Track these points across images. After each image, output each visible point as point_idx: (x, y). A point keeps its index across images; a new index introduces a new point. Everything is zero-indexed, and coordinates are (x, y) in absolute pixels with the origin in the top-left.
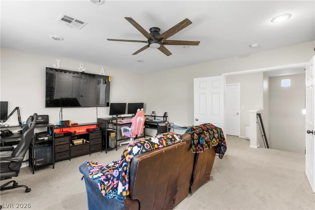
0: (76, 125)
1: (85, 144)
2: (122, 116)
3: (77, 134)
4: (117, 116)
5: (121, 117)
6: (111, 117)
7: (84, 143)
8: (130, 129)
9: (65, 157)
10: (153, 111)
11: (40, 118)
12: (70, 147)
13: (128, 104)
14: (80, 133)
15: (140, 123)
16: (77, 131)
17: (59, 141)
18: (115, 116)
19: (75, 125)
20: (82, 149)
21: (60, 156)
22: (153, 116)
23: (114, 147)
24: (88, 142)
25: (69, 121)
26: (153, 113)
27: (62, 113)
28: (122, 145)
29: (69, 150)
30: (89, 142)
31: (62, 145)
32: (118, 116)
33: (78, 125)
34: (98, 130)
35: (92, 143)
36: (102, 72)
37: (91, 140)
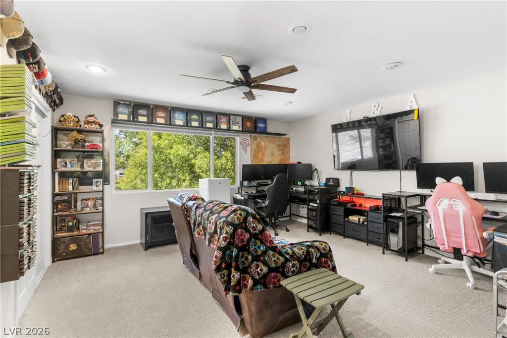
1: (361, 225)
7: (361, 223)
9: (338, 232)
11: (331, 181)
12: (345, 222)
14: (366, 208)
15: (452, 215)
16: (363, 205)
17: (334, 209)
19: (361, 195)
20: (358, 231)
21: (335, 228)
24: (365, 223)
25: (354, 188)
27: (352, 177)
29: (344, 225)
31: (337, 216)
33: (365, 196)
35: (370, 228)
36: (411, 104)
37: (369, 222)
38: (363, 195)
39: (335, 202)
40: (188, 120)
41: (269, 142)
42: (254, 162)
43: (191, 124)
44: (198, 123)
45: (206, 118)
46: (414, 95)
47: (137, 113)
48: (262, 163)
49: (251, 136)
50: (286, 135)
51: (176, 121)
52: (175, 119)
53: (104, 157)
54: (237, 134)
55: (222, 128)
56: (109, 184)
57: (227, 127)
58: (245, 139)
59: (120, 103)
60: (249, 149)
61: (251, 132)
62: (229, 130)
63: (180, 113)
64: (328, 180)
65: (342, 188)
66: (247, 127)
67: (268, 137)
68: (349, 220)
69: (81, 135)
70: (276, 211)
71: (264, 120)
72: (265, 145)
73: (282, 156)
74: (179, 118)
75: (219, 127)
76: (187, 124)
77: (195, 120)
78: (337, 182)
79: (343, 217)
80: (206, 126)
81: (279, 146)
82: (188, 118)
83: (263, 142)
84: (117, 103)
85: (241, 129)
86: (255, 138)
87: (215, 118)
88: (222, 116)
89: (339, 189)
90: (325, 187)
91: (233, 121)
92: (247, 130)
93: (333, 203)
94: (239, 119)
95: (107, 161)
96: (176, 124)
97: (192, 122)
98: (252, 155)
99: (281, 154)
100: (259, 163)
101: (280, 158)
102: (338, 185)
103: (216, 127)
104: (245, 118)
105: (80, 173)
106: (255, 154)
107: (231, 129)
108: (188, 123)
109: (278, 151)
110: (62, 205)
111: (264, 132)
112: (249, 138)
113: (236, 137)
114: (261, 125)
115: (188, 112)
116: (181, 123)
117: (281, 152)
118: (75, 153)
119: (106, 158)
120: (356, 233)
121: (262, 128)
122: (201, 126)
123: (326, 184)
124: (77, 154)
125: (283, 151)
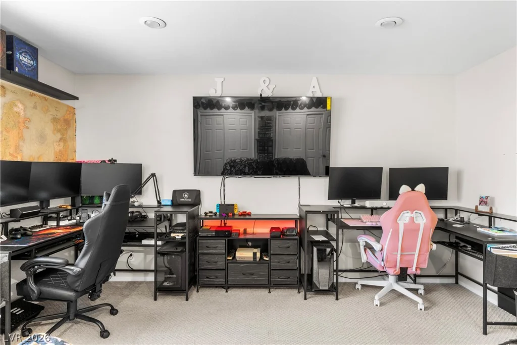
0: (247, 217)
1: (259, 263)
2: (368, 203)
3: (248, 237)
4: (353, 202)
5: (364, 208)
6: (335, 203)
7: (258, 260)
8: (377, 247)
9: (216, 283)
10: (484, 195)
11: (186, 196)
12: (228, 263)
13: (391, 169)
14: (255, 234)
15: (411, 230)
16: (249, 230)
17: (207, 245)
18: (347, 203)
19: (245, 216)
20: (253, 274)
21: (207, 278)
22: (481, 214)
23: (327, 288)
24: (265, 258)
25: (234, 205)
26: (483, 201)
27: (224, 187)
28: (363, 286)
29: (226, 270)
30: (267, 259)
31: (212, 256)
32: (356, 205)
33: (252, 217)
34: (293, 235)
35: (274, 265)
36: (314, 90)
37: (272, 257)
38: (249, 214)
39: (208, 231)
41: (35, 107)
46: (317, 78)
50: (77, 98)
64: (177, 193)
65: (209, 207)
67: (31, 95)
68: (235, 259)
71: (32, 50)
72: (25, 113)
73: (62, 144)
79: (223, 256)
81: (55, 120)
83: (20, 105)
93: (204, 235)
99: (61, 139)
101: (57, 148)
109: (54, 133)
111: (34, 79)
114: (24, 59)
117: (59, 136)
120: (250, 278)
121: (26, 66)
123: (173, 203)
125: (63, 134)
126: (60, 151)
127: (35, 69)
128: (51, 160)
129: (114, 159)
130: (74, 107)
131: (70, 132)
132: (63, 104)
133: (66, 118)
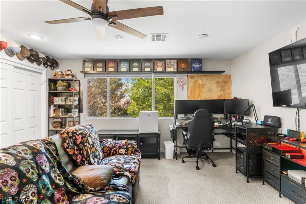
11: (270, 120)
12: (281, 175)
17: (268, 155)
21: (268, 179)
29: (279, 179)
31: (271, 164)
39: (269, 146)
40: (131, 67)
41: (207, 80)
42: (191, 97)
43: (133, 70)
44: (138, 69)
45: (144, 64)
47: (96, 66)
48: (200, 99)
49: (188, 76)
50: (224, 72)
51: (122, 69)
52: (121, 67)
53: (80, 96)
54: (175, 75)
55: (158, 71)
56: (83, 113)
57: (163, 69)
58: (182, 79)
59: (86, 61)
60: (186, 87)
61: (188, 73)
62: (164, 72)
63: (125, 62)
64: (266, 118)
65: (284, 131)
66: (181, 68)
67: (205, 76)
68: (287, 175)
69: (64, 83)
70: (199, 146)
71: (199, 61)
72: (202, 82)
73: (222, 92)
74: (124, 67)
75: (155, 71)
76: (130, 71)
77: (136, 67)
78: (278, 121)
79: (279, 169)
80: (144, 70)
81: (218, 83)
82: (131, 66)
83: (200, 80)
84: (84, 61)
85: (175, 70)
86: (192, 77)
87: (152, 64)
88: (158, 61)
89: (280, 131)
90: (263, 127)
91: (168, 64)
92: (181, 71)
94: (174, 63)
95: (81, 98)
96: (122, 71)
97: (134, 69)
98: (189, 92)
99: (221, 90)
100: (195, 99)
101: (219, 94)
102: (280, 126)
103: (153, 71)
104: (180, 61)
105: (68, 106)
106: (192, 91)
107: (166, 71)
108: (131, 69)
109: (217, 88)
110: (55, 124)
111: (200, 71)
112: (186, 78)
113: (174, 78)
114: (196, 65)
115: (130, 61)
116: (125, 70)
117: (220, 88)
118: (65, 94)
119: (81, 96)
120: (297, 197)
121: (197, 67)
122: (140, 71)
123: (264, 123)
124: (67, 94)
125: (223, 88)
126: (221, 95)
127: (201, 67)
128: (216, 99)
129: (235, 97)
130: (230, 75)
131: (227, 86)
132: (222, 75)
133: (224, 80)
